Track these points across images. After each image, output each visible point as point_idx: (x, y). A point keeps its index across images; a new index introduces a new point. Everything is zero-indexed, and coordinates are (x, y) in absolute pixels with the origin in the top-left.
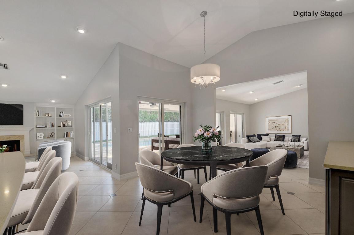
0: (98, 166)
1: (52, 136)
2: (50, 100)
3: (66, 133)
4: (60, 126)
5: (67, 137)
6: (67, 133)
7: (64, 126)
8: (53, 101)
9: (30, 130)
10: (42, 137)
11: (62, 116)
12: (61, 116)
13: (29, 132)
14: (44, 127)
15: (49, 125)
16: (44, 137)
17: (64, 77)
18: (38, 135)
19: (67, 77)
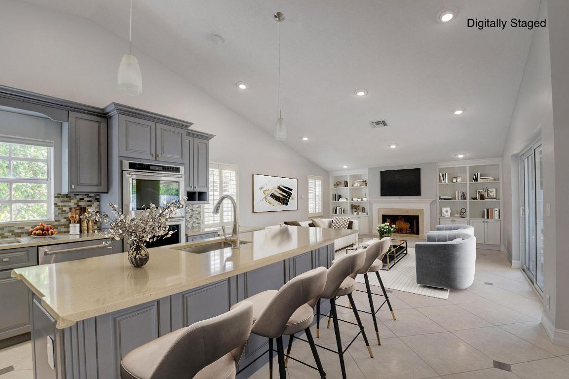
0: (530, 285)
1: (462, 214)
2: (456, 155)
3: (486, 211)
4: (475, 199)
5: (488, 217)
6: (488, 210)
7: (482, 197)
8: (461, 156)
9: (431, 202)
10: (449, 214)
11: (477, 181)
12: (475, 181)
13: (429, 204)
14: (450, 199)
15: (458, 195)
16: (452, 214)
17: (458, 112)
18: (444, 210)
19: (464, 110)
